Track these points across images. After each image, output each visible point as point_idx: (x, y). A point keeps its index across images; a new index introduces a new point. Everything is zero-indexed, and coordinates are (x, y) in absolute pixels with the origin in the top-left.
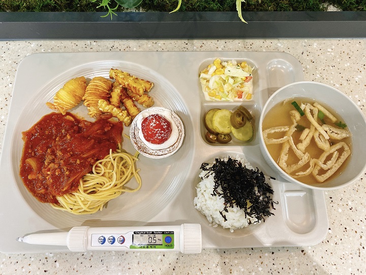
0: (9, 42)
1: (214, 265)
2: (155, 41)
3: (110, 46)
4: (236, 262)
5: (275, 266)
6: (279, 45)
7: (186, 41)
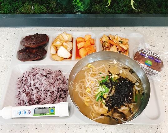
0: (23, 28)
1: (125, 128)
2: (91, 28)
4: (137, 127)
5: (159, 130)
6: (151, 29)
7: (106, 28)
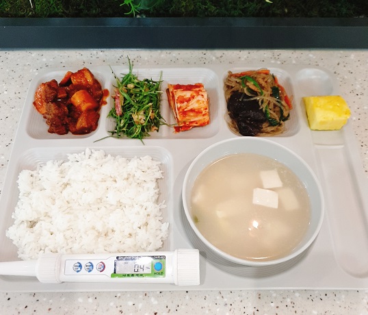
2: (168, 51)
3: (118, 56)
6: (311, 55)
7: (204, 51)
